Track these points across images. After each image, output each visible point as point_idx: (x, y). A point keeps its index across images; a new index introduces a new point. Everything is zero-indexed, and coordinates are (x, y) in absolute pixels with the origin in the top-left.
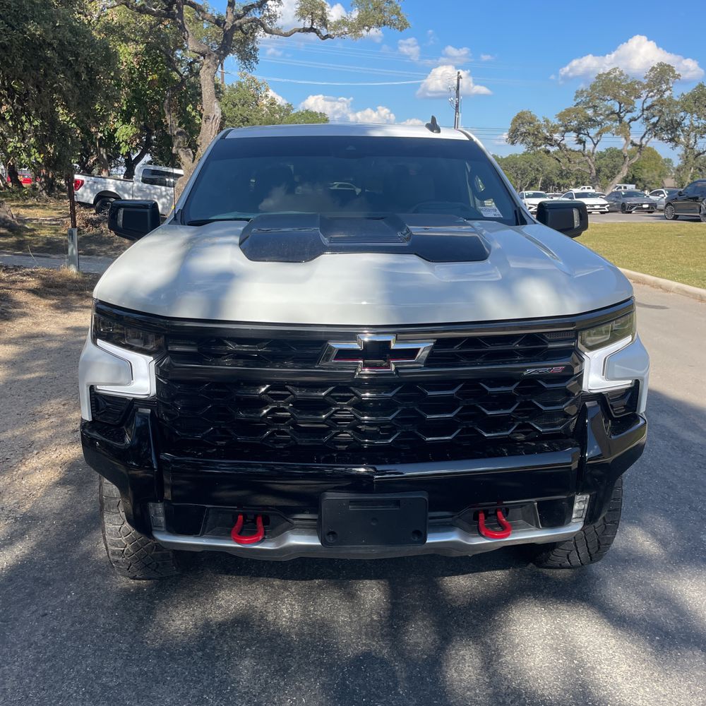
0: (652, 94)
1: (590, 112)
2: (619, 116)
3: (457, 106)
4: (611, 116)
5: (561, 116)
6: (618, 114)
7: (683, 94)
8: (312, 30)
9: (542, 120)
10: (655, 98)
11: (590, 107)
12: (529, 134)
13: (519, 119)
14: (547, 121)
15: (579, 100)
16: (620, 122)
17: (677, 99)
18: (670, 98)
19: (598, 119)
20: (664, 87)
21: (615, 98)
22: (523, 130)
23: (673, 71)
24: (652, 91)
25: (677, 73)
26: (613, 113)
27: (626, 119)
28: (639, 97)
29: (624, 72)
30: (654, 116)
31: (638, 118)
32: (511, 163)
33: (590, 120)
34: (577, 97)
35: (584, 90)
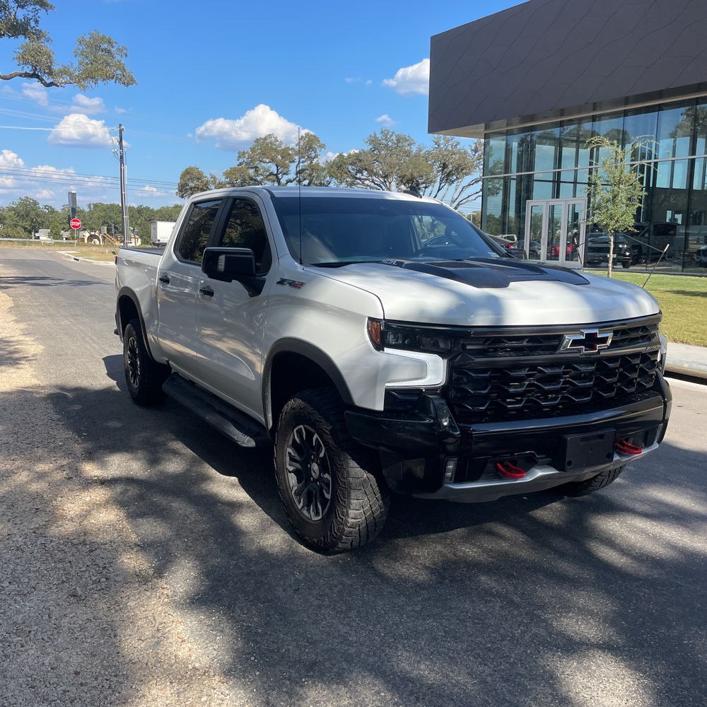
0: (304, 160)
1: (251, 172)
2: (277, 177)
3: (122, 158)
4: (269, 177)
5: (227, 174)
6: (276, 175)
7: (327, 161)
8: (34, 75)
9: (209, 177)
10: (306, 164)
11: (252, 168)
12: (198, 188)
13: (188, 174)
14: (214, 178)
15: (241, 160)
16: (279, 183)
17: (324, 166)
18: (317, 164)
19: (258, 179)
20: (313, 155)
21: (273, 160)
22: (191, 184)
23: (319, 142)
24: (304, 157)
25: (321, 142)
26: (271, 174)
27: (283, 181)
28: (293, 162)
29: (278, 139)
30: (305, 179)
31: (294, 180)
32: (166, 216)
33: (251, 179)
34: (239, 157)
35: (245, 151)
